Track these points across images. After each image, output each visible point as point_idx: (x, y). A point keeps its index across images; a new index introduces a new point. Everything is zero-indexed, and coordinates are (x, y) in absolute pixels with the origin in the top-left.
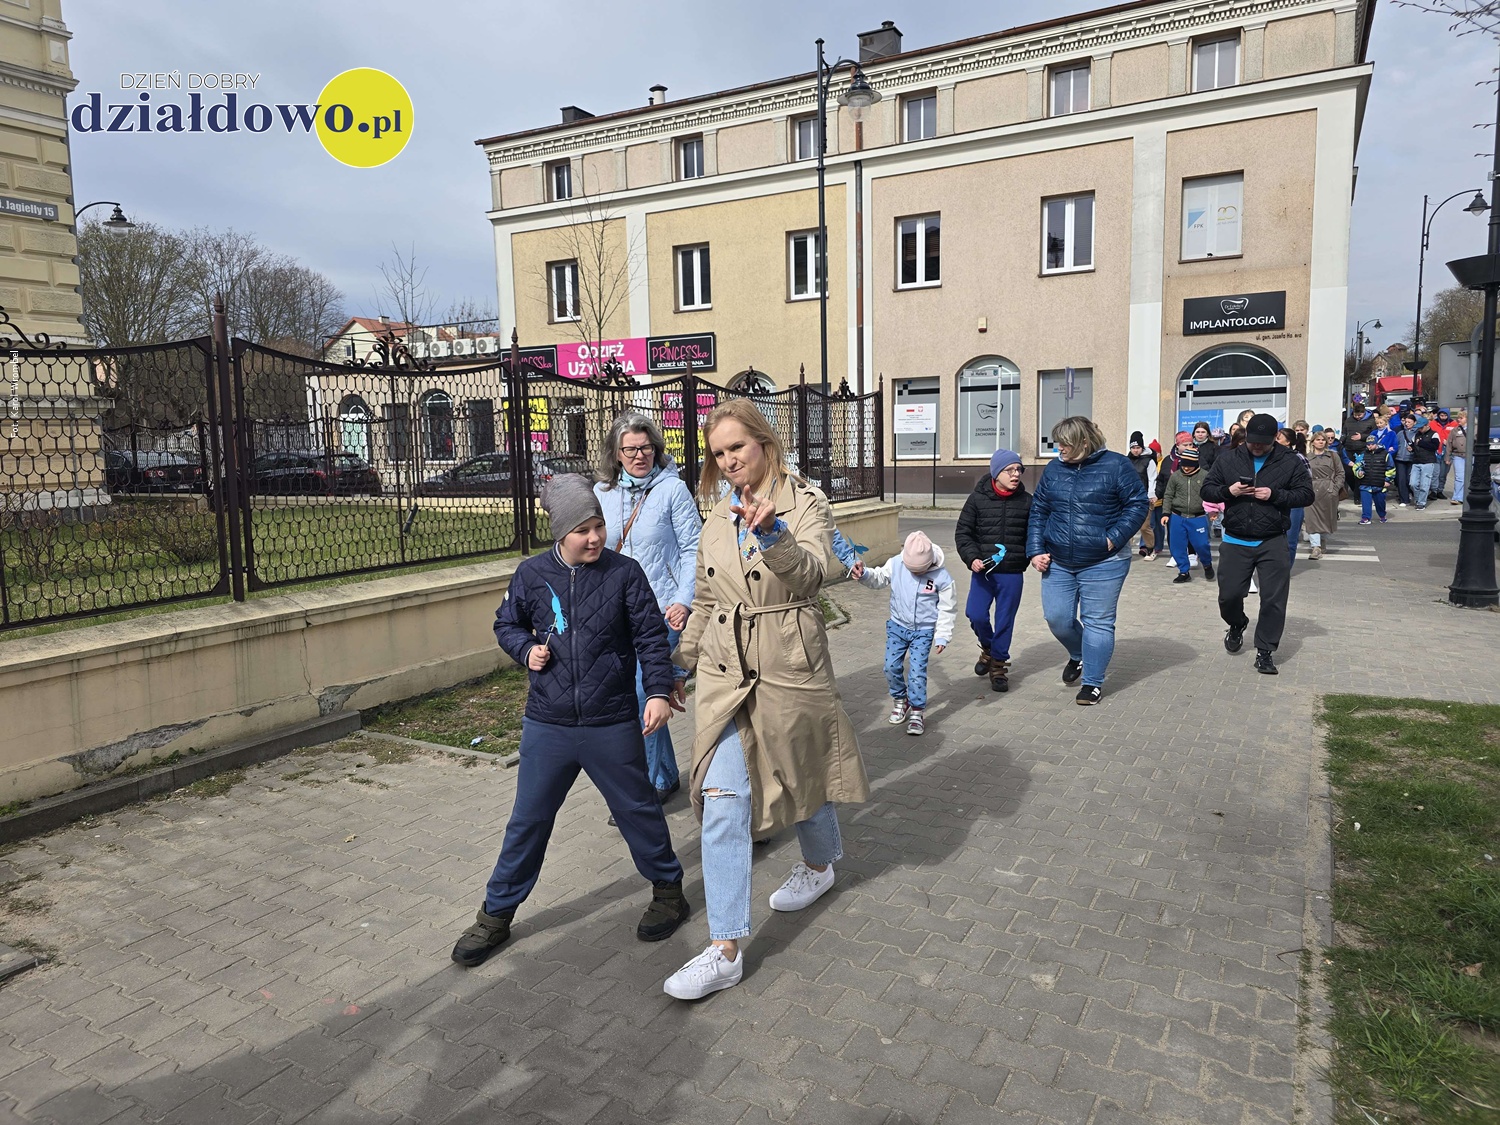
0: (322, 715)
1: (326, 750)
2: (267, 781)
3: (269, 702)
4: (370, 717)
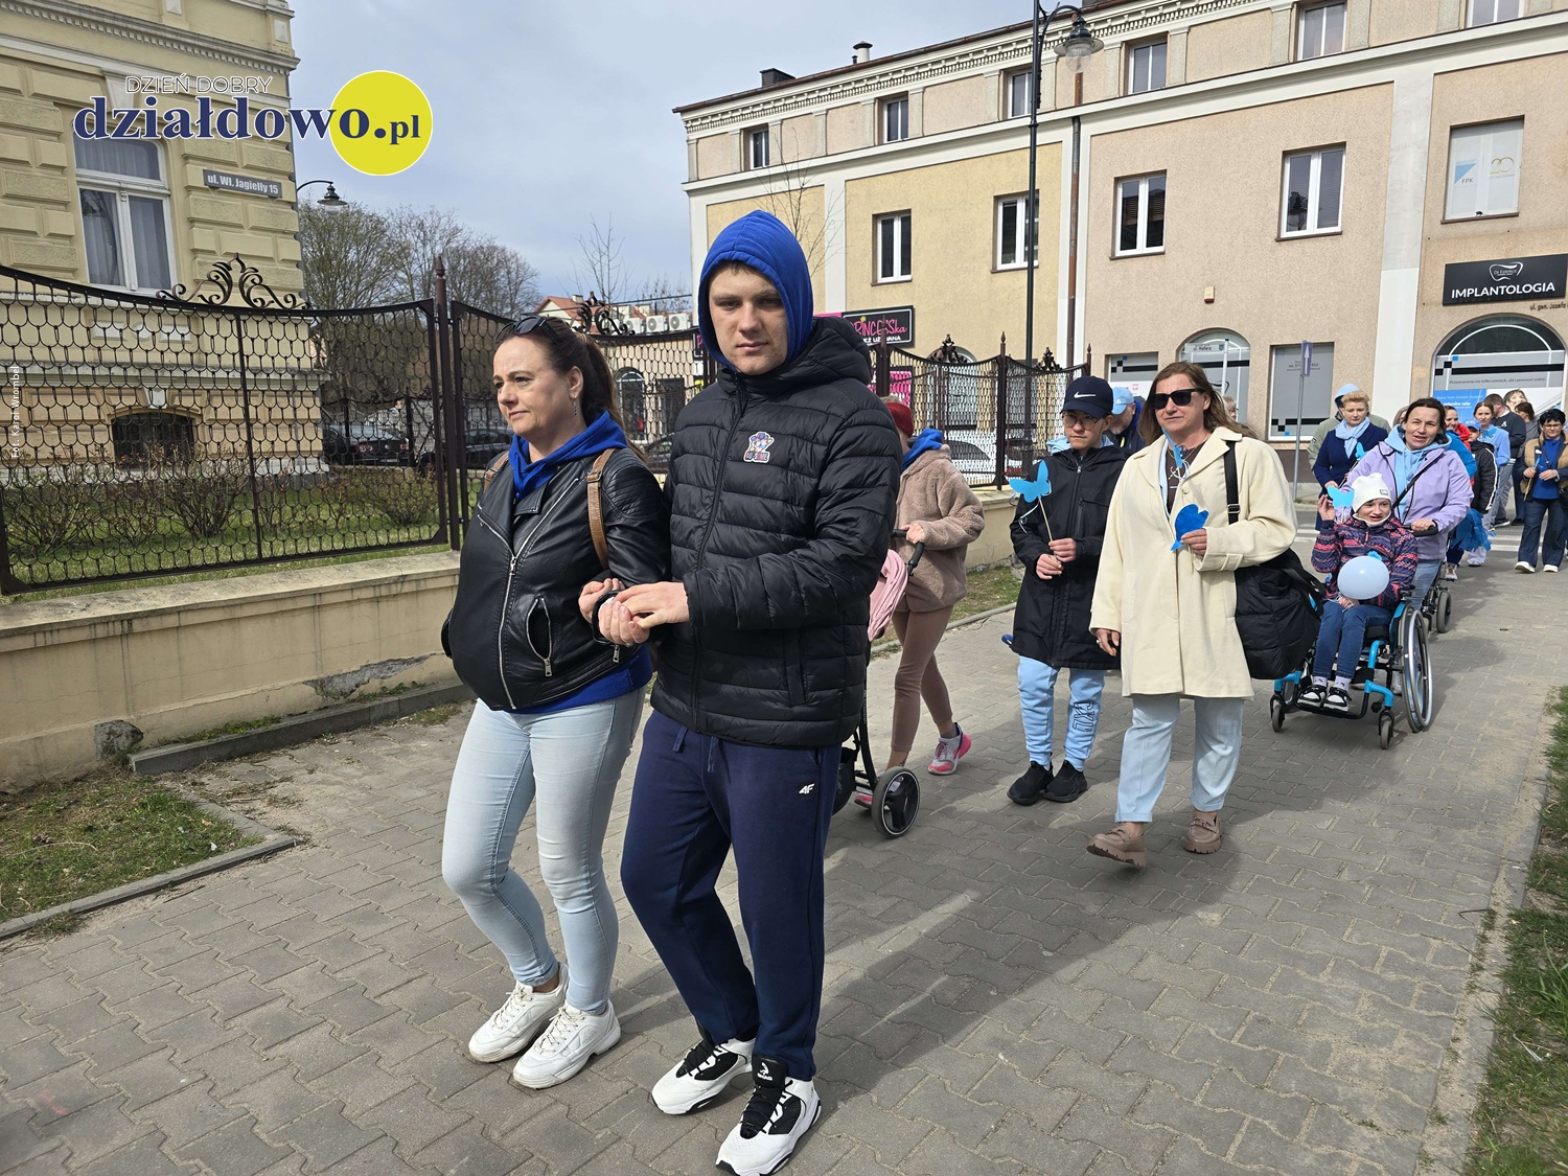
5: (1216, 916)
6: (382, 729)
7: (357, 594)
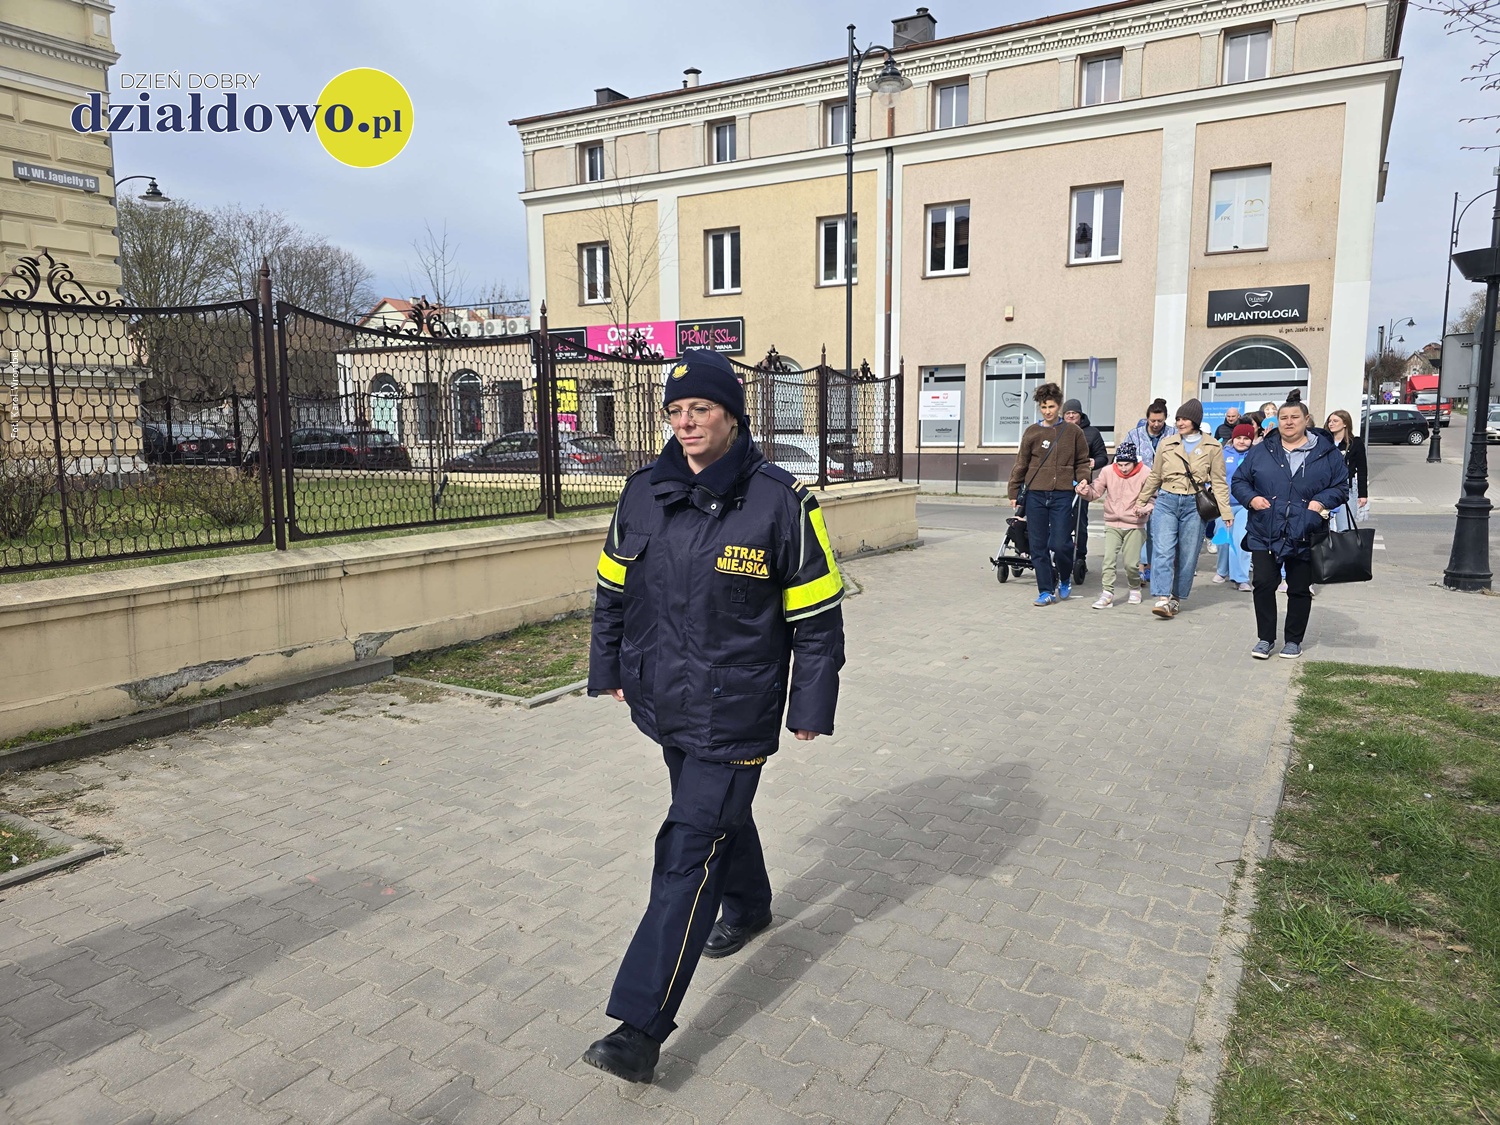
0: (357, 660)
1: (361, 691)
2: (308, 715)
3: (308, 645)
4: (402, 663)
5: (1009, 878)
6: (202, 732)
7: (174, 596)
